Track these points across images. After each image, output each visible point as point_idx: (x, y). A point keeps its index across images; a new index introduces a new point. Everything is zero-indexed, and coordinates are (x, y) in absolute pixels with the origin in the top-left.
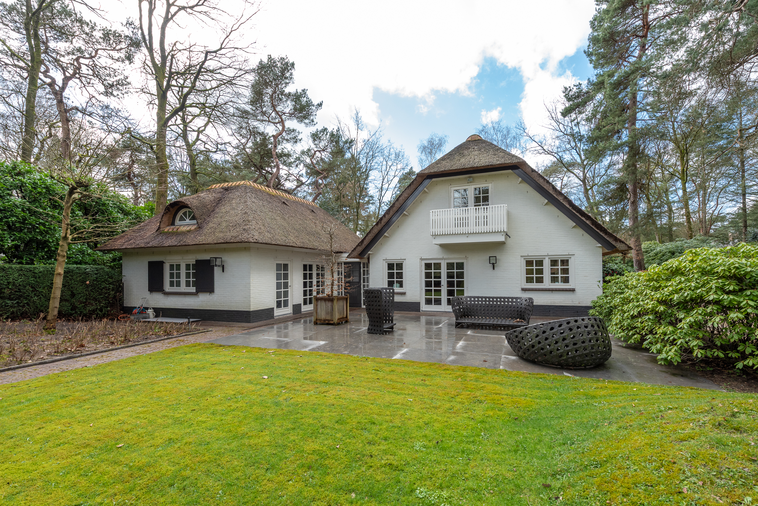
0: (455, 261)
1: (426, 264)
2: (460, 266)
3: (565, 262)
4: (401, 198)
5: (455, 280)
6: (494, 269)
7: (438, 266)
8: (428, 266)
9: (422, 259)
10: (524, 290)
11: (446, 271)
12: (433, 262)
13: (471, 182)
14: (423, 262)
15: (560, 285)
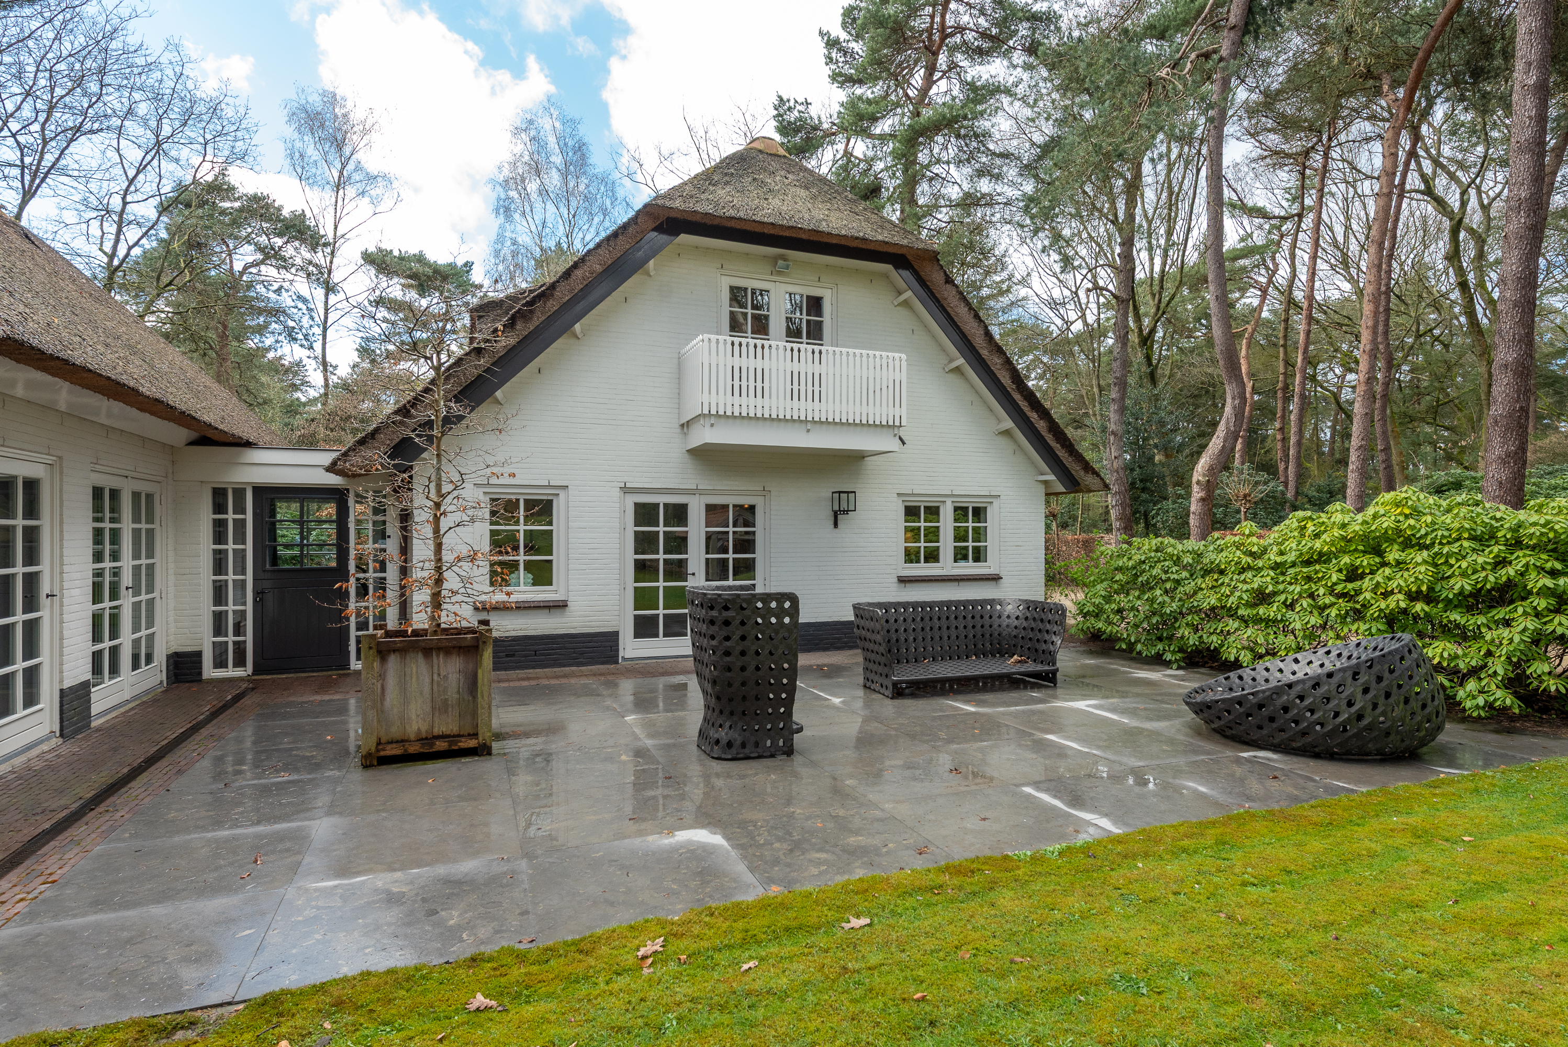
0: (731, 500)
1: (637, 505)
2: (746, 514)
3: (979, 513)
4: (578, 273)
5: (731, 556)
6: (836, 525)
7: (678, 514)
8: (645, 513)
9: (626, 490)
10: (903, 580)
11: (704, 530)
12: (661, 499)
13: (780, 273)
14: (631, 500)
15: (968, 568)
